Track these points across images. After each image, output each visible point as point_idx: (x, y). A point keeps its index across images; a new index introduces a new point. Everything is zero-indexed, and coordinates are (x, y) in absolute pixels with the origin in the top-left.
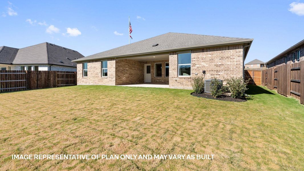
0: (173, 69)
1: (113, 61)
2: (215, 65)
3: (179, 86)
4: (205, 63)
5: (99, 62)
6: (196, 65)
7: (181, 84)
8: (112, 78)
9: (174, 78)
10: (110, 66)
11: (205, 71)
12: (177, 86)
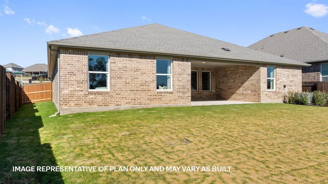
0: (264, 83)
1: (185, 63)
2: (290, 81)
3: (268, 100)
4: (285, 78)
5: (153, 60)
6: (279, 79)
7: (270, 98)
8: (184, 93)
9: (265, 91)
10: (180, 70)
11: (285, 86)
12: (267, 100)
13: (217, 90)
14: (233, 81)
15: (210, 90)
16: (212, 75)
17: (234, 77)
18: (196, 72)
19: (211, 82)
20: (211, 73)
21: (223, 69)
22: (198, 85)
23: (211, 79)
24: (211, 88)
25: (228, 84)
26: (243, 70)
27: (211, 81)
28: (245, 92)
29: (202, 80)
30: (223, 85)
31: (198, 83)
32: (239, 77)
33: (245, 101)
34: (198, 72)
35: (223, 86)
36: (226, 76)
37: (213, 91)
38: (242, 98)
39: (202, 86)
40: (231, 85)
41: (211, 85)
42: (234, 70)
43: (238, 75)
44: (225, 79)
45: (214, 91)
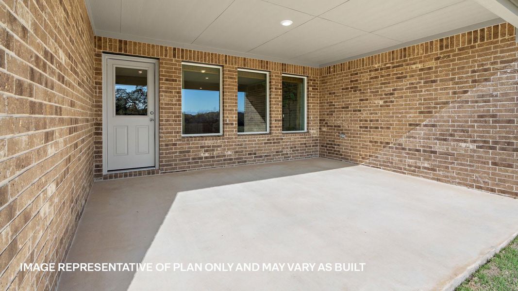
13: (324, 129)
14: (381, 102)
15: (306, 130)
16: (311, 88)
17: (389, 89)
18: (266, 74)
19: (308, 106)
20: (308, 83)
21: (346, 67)
22: (270, 114)
23: (308, 97)
24: (308, 123)
25: (364, 115)
26: (432, 64)
27: (308, 103)
28: (439, 147)
29: (283, 102)
30: (343, 115)
31: (270, 111)
32: (413, 88)
33: (438, 180)
34: (270, 76)
35: (342, 119)
36: (355, 89)
37: (312, 131)
38: (426, 165)
39: (280, 117)
40: (373, 117)
41: (308, 115)
42: (389, 68)
43: (405, 83)
44: (353, 99)
45: (314, 132)
